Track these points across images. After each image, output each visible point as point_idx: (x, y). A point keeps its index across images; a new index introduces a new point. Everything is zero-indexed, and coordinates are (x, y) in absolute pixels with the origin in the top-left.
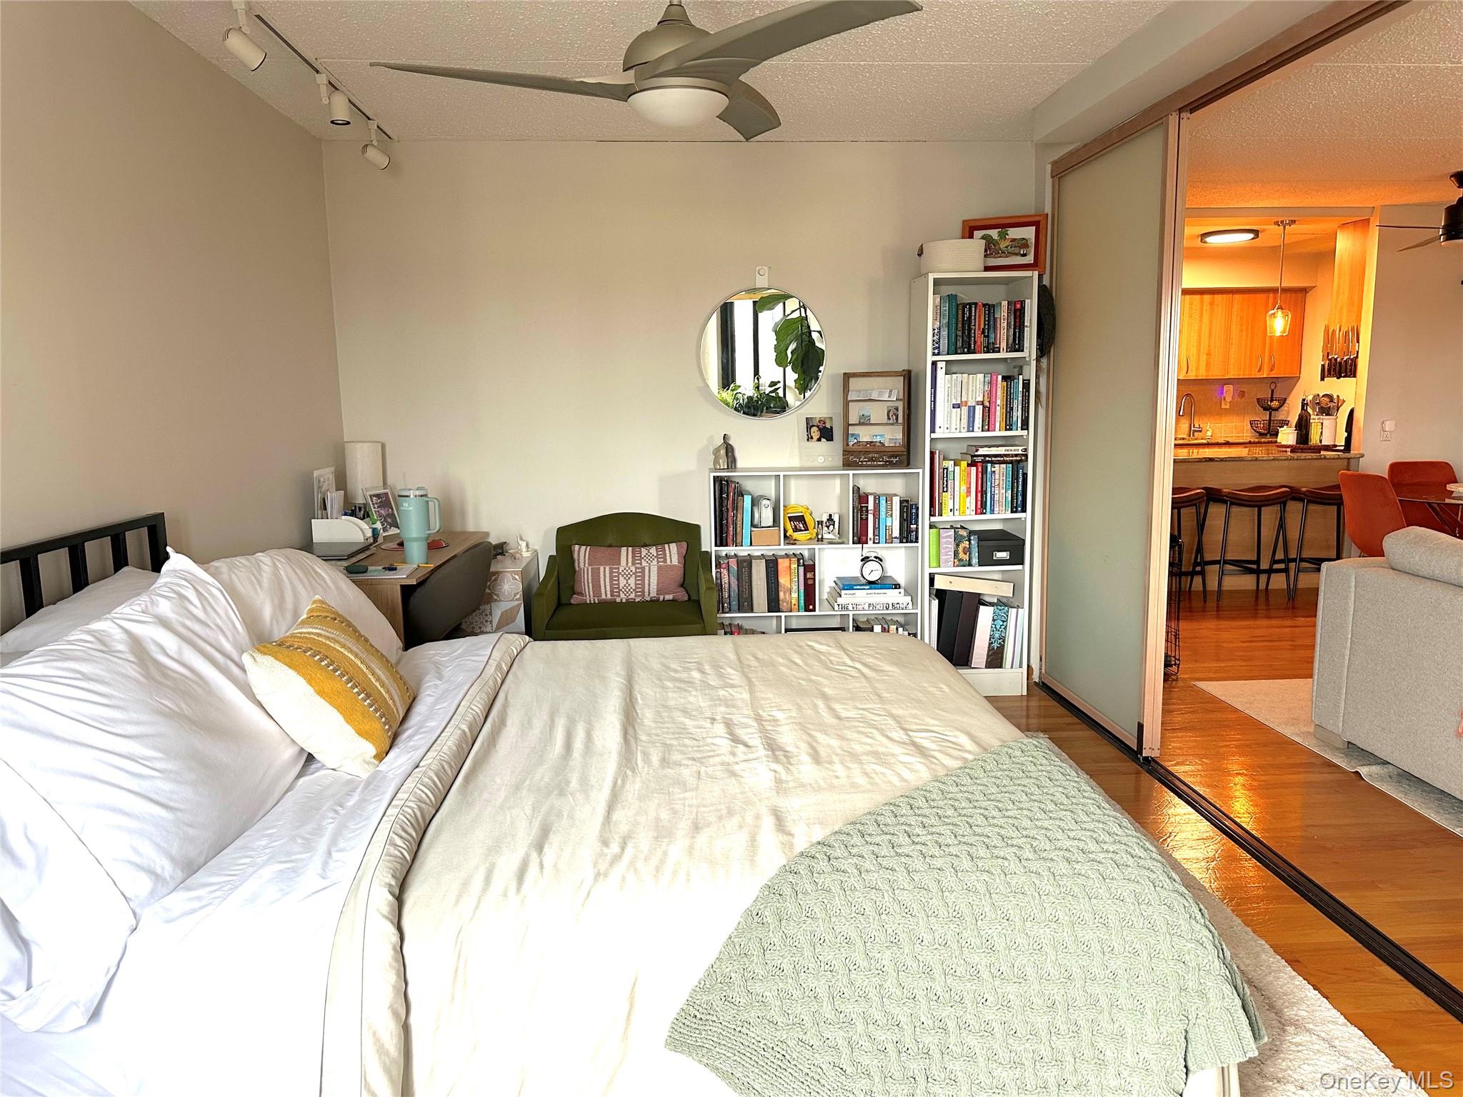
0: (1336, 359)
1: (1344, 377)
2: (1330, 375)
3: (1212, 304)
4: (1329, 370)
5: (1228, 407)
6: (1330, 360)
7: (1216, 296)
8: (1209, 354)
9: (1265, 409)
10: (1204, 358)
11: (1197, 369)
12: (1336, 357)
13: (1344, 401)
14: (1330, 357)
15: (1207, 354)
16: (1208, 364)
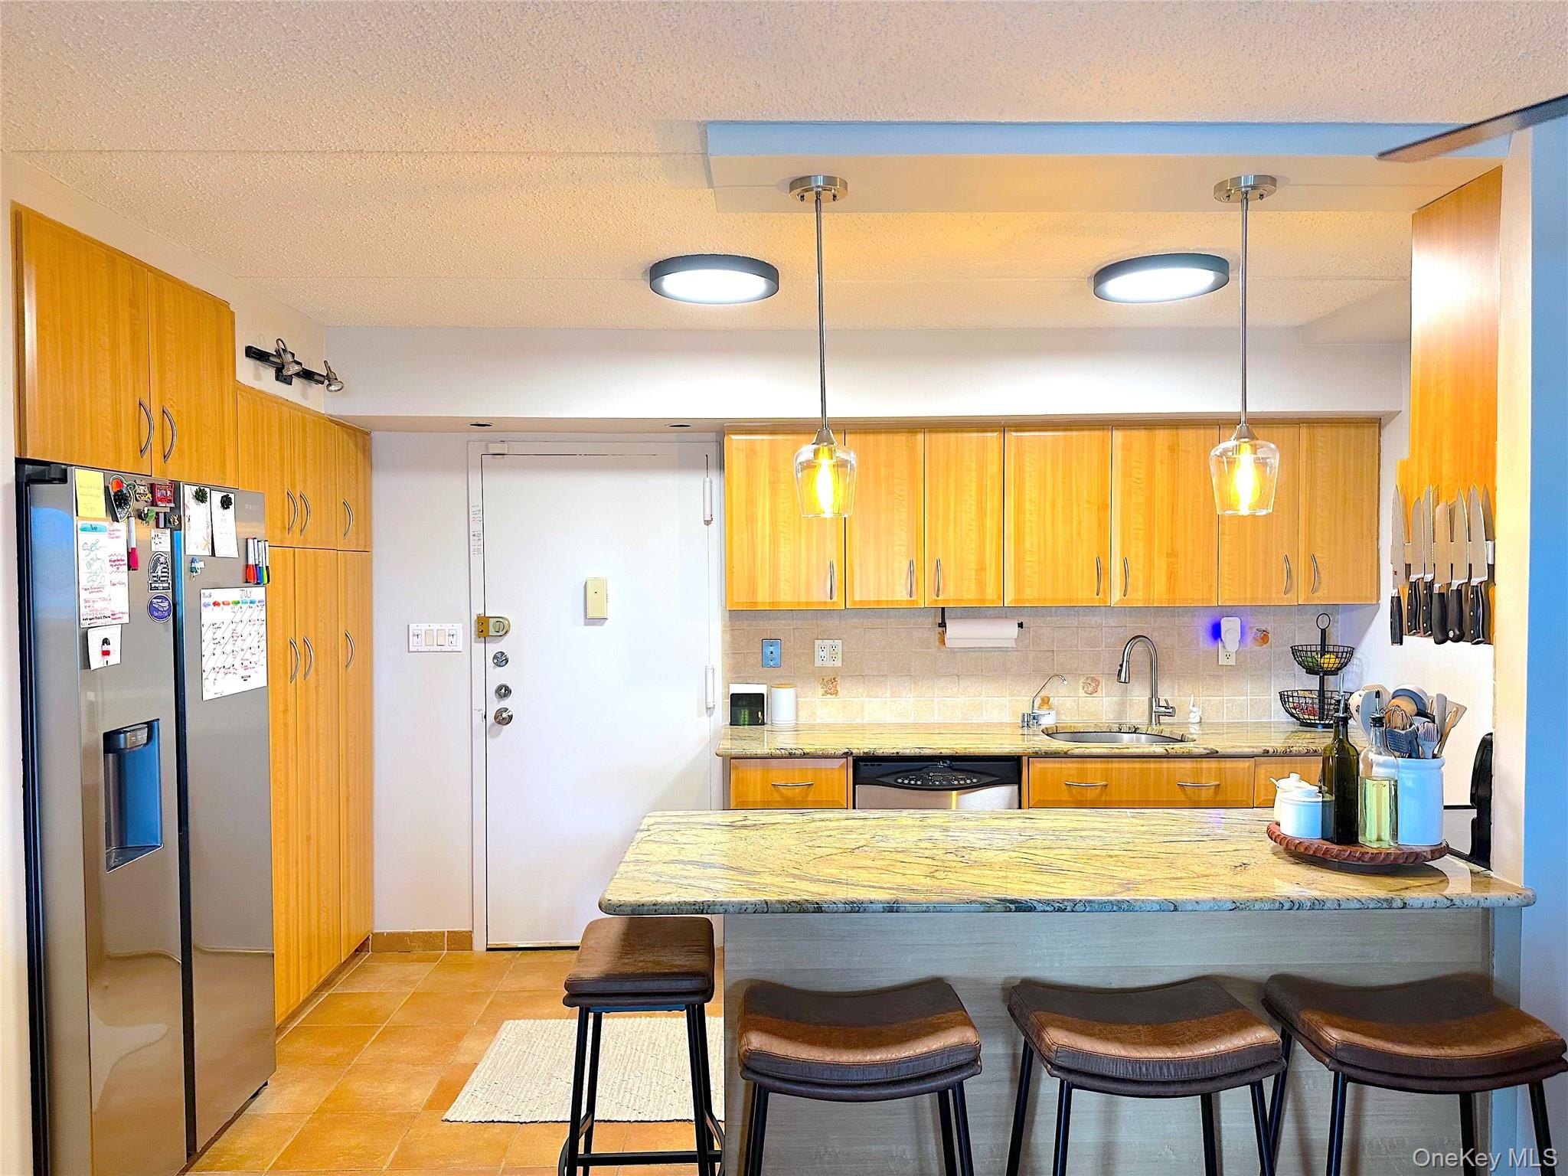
0: (1430, 586)
1: (1457, 639)
2: (1414, 629)
3: (1173, 448)
4: (1414, 615)
5: (1232, 661)
6: (1414, 586)
7: (1182, 432)
8: (1172, 554)
9: (1310, 671)
10: (1161, 564)
11: (1149, 583)
12: (1429, 577)
13: (1461, 710)
14: (1413, 578)
15: (1169, 555)
16: (1171, 576)
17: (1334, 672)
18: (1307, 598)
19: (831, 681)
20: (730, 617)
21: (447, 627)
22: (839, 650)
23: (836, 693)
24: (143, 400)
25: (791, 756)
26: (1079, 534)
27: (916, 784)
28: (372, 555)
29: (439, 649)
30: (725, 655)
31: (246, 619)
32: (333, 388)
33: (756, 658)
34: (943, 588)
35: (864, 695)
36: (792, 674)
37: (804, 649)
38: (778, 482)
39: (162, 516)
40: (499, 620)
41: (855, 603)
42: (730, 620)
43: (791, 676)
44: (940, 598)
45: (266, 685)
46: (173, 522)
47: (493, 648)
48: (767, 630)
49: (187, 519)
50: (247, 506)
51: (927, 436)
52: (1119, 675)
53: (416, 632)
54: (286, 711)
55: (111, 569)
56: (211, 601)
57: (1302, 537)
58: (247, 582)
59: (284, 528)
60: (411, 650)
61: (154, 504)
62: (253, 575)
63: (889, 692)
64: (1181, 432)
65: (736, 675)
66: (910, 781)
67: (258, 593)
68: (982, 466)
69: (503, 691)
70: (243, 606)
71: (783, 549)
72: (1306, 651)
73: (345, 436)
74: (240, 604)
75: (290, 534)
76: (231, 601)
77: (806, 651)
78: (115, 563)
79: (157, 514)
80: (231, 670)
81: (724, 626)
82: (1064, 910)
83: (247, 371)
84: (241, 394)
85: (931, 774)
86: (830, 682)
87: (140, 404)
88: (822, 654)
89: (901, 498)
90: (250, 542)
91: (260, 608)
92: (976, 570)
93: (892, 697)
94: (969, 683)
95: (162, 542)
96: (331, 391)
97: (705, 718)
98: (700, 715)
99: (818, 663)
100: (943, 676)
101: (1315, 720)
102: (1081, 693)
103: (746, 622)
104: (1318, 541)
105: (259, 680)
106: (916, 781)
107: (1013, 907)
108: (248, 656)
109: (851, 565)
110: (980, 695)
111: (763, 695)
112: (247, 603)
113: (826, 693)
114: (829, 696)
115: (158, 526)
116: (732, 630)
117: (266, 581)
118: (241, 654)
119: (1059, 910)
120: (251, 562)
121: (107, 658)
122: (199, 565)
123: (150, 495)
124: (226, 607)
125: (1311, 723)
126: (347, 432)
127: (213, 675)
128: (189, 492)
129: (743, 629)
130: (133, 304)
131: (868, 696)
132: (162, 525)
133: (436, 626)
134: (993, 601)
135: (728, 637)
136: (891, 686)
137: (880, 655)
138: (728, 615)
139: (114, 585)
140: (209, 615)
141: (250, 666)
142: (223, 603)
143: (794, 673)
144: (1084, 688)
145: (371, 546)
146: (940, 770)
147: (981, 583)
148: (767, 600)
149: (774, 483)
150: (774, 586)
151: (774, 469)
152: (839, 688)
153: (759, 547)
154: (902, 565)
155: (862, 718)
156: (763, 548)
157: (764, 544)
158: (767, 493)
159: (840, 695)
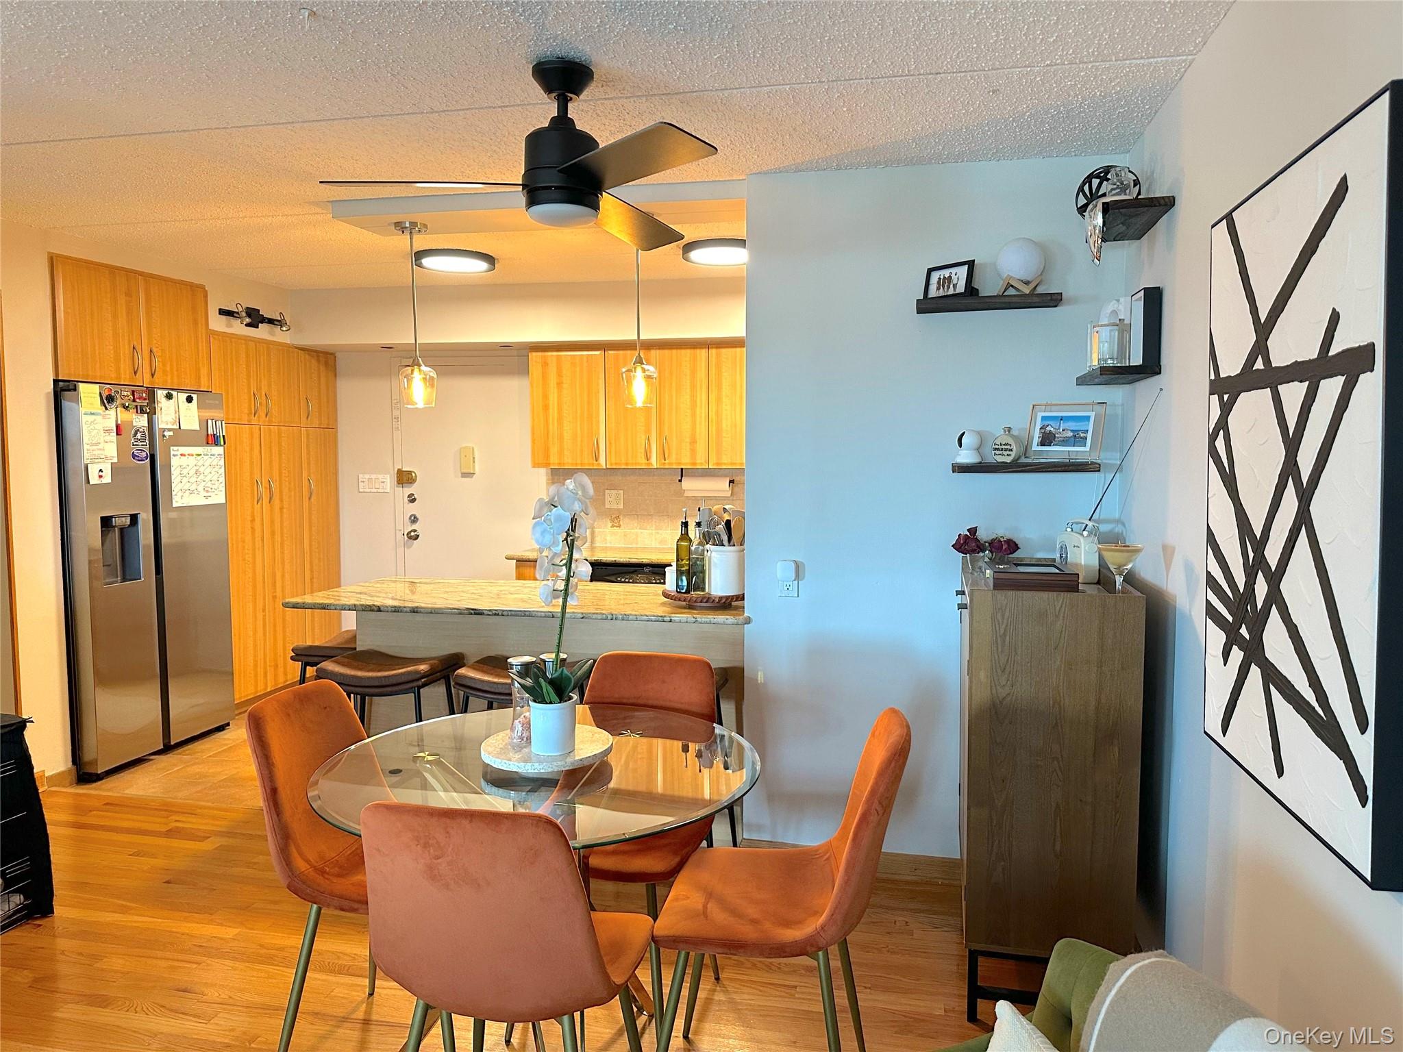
20: (551, 474)
21: (380, 476)
22: (622, 497)
23: (620, 526)
24: (136, 346)
28: (337, 432)
29: (375, 491)
31: (207, 464)
32: (284, 329)
34: (669, 456)
35: (638, 528)
37: (599, 496)
38: (562, 383)
39: (139, 407)
40: (410, 473)
41: (611, 464)
42: (551, 476)
44: (667, 461)
45: (225, 502)
46: (150, 410)
47: (408, 491)
49: (159, 409)
50: (207, 401)
51: (658, 351)
53: (362, 480)
54: (253, 520)
55: (104, 434)
56: (179, 453)
58: (208, 443)
59: (251, 413)
60: (361, 490)
61: (134, 401)
62: (214, 440)
63: (654, 526)
67: (219, 450)
69: (413, 518)
70: (204, 457)
71: (565, 428)
73: (307, 356)
74: (202, 456)
75: (256, 416)
76: (194, 453)
77: (600, 497)
78: (108, 431)
79: (137, 406)
80: (195, 491)
81: (548, 480)
82: (498, 615)
83: (218, 324)
84: (214, 338)
85: (639, 575)
86: (616, 518)
87: (134, 348)
88: (610, 499)
90: (210, 422)
91: (219, 458)
92: (690, 443)
93: (656, 529)
95: (142, 421)
96: (283, 331)
99: (607, 506)
103: (562, 477)
105: (219, 498)
107: (472, 612)
108: (209, 484)
109: (609, 440)
112: (208, 455)
113: (613, 526)
114: (615, 528)
115: (137, 412)
116: (552, 482)
117: (222, 443)
118: (203, 484)
119: (495, 614)
120: (210, 432)
121: (102, 479)
122: (167, 434)
123: (132, 397)
124: (190, 457)
126: (309, 354)
127: (180, 494)
128: (160, 394)
130: (128, 294)
131: (641, 528)
132: (139, 412)
133: (373, 476)
134: (701, 464)
137: (648, 502)
138: (550, 472)
139: (107, 442)
140: (175, 462)
141: (210, 490)
142: (189, 455)
145: (337, 426)
146: (645, 573)
147: (693, 452)
148: (556, 462)
149: (559, 384)
150: (561, 452)
151: (560, 375)
152: (621, 523)
153: (551, 427)
154: (642, 439)
155: (637, 544)
156: (553, 427)
157: (553, 425)
158: (556, 390)
159: (622, 527)
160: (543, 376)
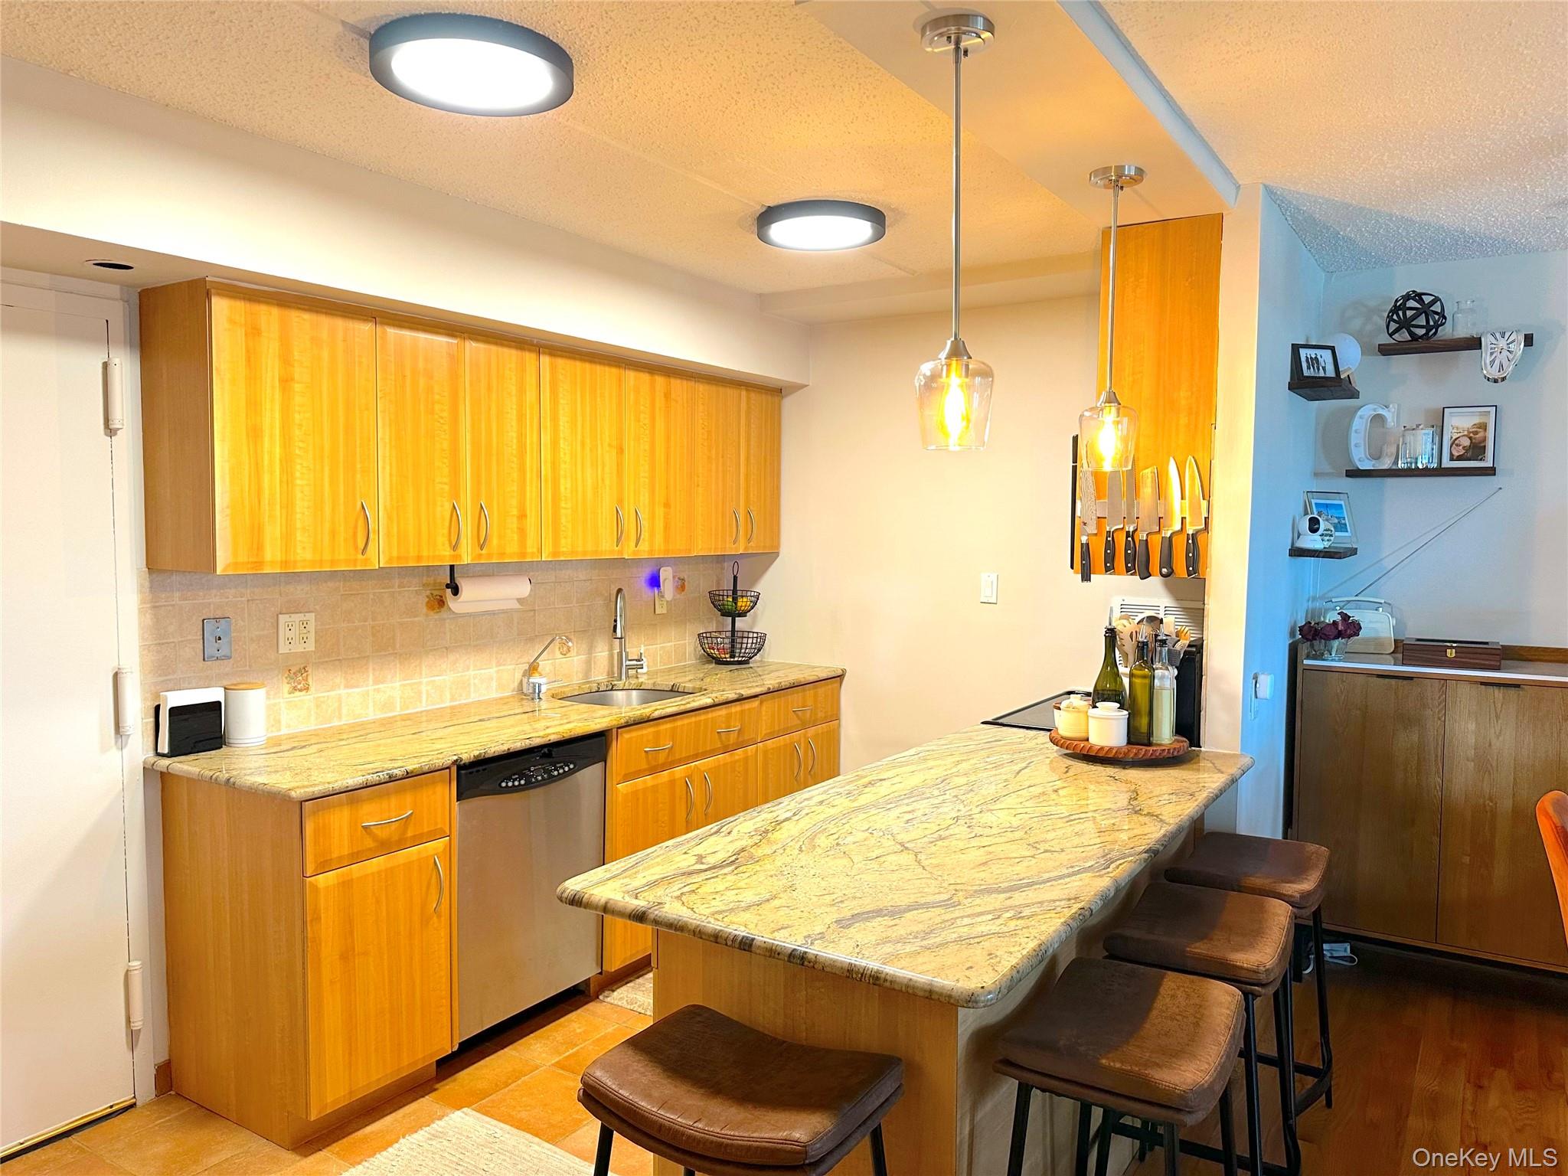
2: (1112, 569)
3: (667, 396)
5: (664, 610)
6: (1111, 534)
8: (667, 505)
11: (652, 534)
15: (664, 505)
16: (667, 526)
17: (743, 614)
18: (746, 548)
19: (300, 671)
20: (151, 588)
22: (312, 627)
23: (307, 688)
25: (392, 779)
26: (603, 480)
27: (520, 785)
30: (145, 648)
33: (193, 648)
34: (486, 540)
35: (342, 687)
36: (247, 668)
37: (264, 630)
41: (391, 559)
42: (151, 591)
43: (246, 671)
44: (484, 552)
48: (210, 604)
52: (615, 630)
57: (742, 492)
63: (372, 677)
64: (673, 380)
65: (161, 679)
66: (513, 782)
68: (521, 390)
71: (299, 482)
72: (723, 595)
77: (267, 633)
81: (143, 602)
85: (532, 769)
86: (298, 673)
88: (290, 634)
89: (442, 421)
92: (518, 518)
93: (376, 683)
94: (458, 656)
97: (114, 754)
98: (104, 749)
99: (283, 648)
100: (431, 650)
101: (725, 658)
102: (558, 655)
103: (177, 594)
104: (752, 495)
106: (519, 781)
110: (468, 669)
111: (219, 703)
113: (295, 689)
114: (297, 693)
116: (155, 607)
125: (727, 661)
129: (173, 605)
131: (347, 687)
134: (533, 554)
135: (148, 619)
136: (374, 669)
137: (360, 630)
138: (147, 583)
143: (250, 666)
144: (560, 648)
146: (539, 762)
147: (522, 533)
148: (279, 557)
149: (286, 382)
150: (288, 537)
151: (286, 360)
152: (310, 681)
153: (266, 478)
154: (444, 509)
155: (340, 718)
156: (272, 481)
157: (272, 473)
158: (278, 395)
159: (312, 689)
160: (248, 360)
